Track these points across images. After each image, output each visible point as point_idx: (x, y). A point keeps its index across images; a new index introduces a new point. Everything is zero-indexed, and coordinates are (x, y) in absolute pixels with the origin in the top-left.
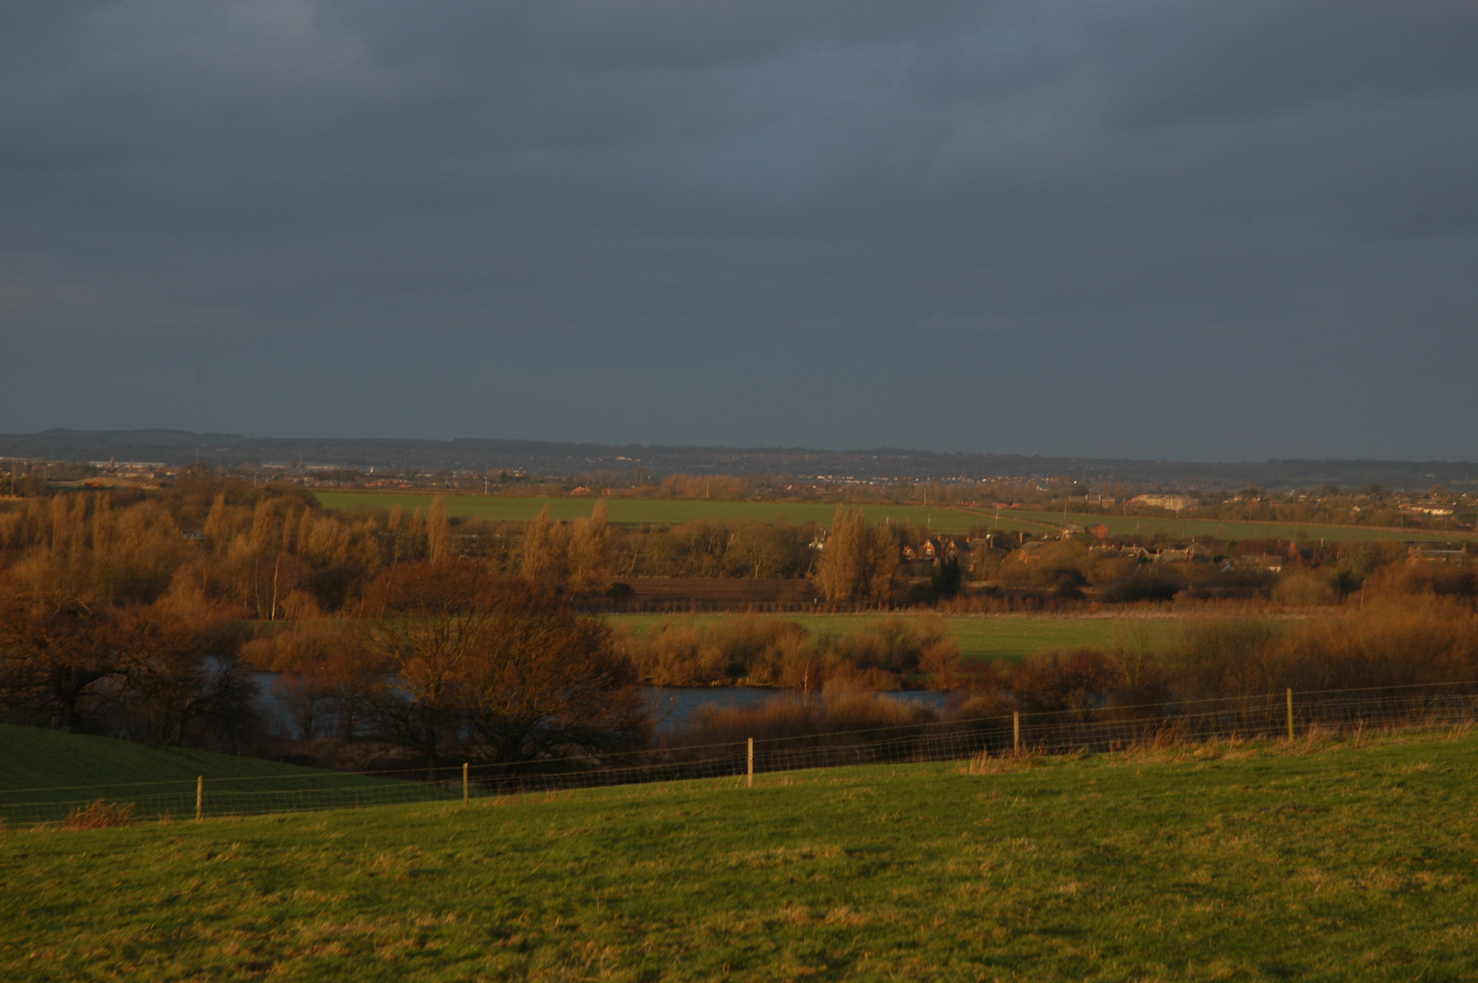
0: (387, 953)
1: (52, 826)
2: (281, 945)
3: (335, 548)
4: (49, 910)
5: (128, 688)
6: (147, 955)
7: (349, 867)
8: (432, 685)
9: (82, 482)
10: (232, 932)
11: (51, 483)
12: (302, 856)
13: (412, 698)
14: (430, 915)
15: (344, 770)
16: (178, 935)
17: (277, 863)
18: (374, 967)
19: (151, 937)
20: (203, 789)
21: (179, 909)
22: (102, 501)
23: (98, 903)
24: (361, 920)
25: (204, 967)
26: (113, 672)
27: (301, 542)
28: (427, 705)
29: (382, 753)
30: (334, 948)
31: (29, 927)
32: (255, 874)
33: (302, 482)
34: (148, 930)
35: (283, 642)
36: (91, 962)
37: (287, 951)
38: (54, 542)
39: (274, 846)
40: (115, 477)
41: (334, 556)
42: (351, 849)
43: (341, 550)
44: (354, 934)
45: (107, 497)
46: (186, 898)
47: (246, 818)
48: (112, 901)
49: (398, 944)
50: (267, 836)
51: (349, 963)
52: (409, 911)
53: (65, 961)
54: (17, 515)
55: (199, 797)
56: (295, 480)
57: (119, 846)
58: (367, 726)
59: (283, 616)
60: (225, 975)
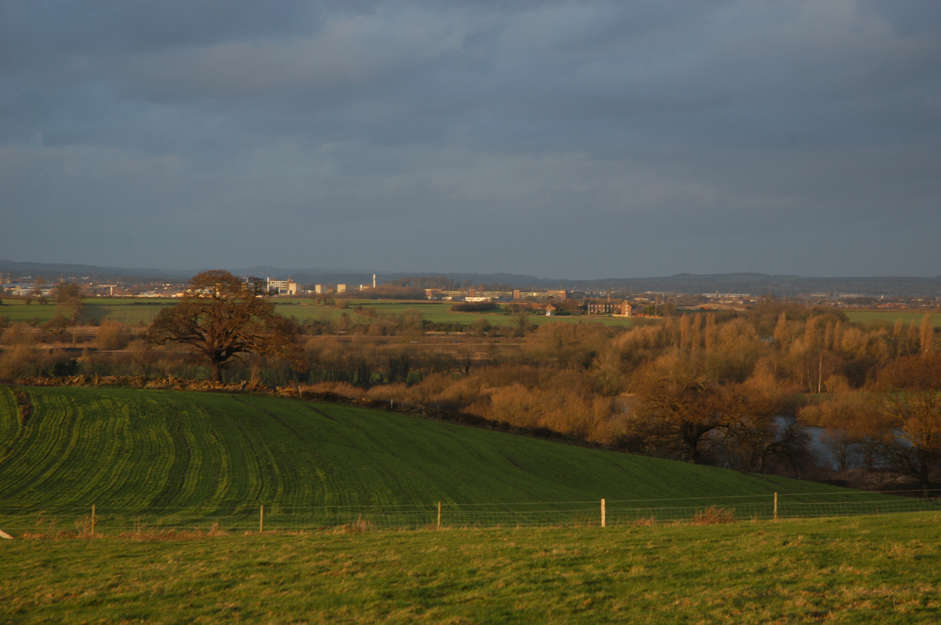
0: (902, 609)
1: (685, 522)
2: (833, 601)
3: (858, 347)
4: (686, 575)
5: (729, 436)
6: (748, 605)
7: (874, 552)
8: (924, 436)
9: (698, 307)
10: (801, 592)
11: (679, 307)
12: (844, 545)
13: (911, 444)
14: (929, 586)
15: (868, 490)
16: (767, 593)
17: (828, 548)
18: (894, 617)
19: (750, 593)
20: (778, 501)
21: (766, 576)
22: (710, 318)
23: (716, 571)
24: (884, 586)
25: (784, 613)
26: (719, 426)
27: (836, 343)
28: (921, 448)
29: (892, 479)
30: (867, 604)
31: (674, 585)
32: (813, 556)
33: (837, 305)
34: (748, 590)
35: (826, 408)
36: (713, 608)
37: (837, 605)
38: (681, 344)
39: (826, 538)
40: (719, 303)
41: (858, 352)
42: (875, 541)
43: (863, 349)
44: (880, 596)
45: (714, 316)
46: (771, 570)
47: (806, 519)
48: (725, 570)
49: (909, 603)
50: (821, 531)
51: (877, 614)
52: (916, 581)
53: (697, 607)
54: (659, 328)
55: (775, 506)
56: (833, 304)
57: (727, 535)
58: (881, 462)
59: (826, 391)
60: (797, 619)
